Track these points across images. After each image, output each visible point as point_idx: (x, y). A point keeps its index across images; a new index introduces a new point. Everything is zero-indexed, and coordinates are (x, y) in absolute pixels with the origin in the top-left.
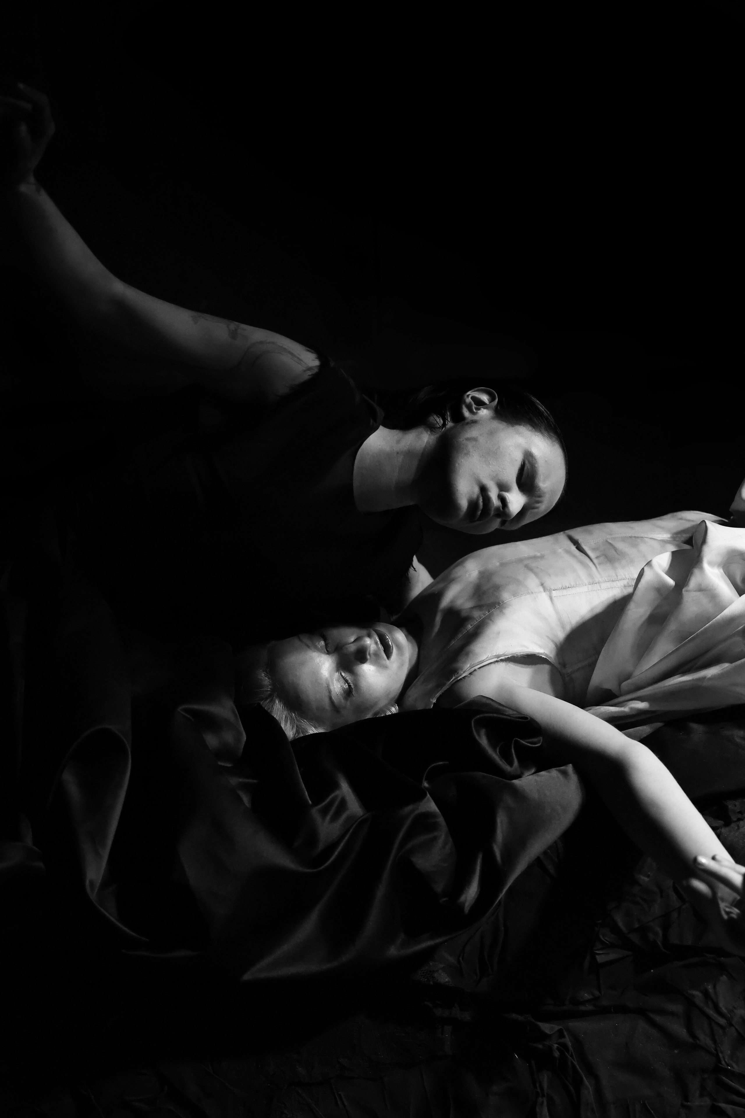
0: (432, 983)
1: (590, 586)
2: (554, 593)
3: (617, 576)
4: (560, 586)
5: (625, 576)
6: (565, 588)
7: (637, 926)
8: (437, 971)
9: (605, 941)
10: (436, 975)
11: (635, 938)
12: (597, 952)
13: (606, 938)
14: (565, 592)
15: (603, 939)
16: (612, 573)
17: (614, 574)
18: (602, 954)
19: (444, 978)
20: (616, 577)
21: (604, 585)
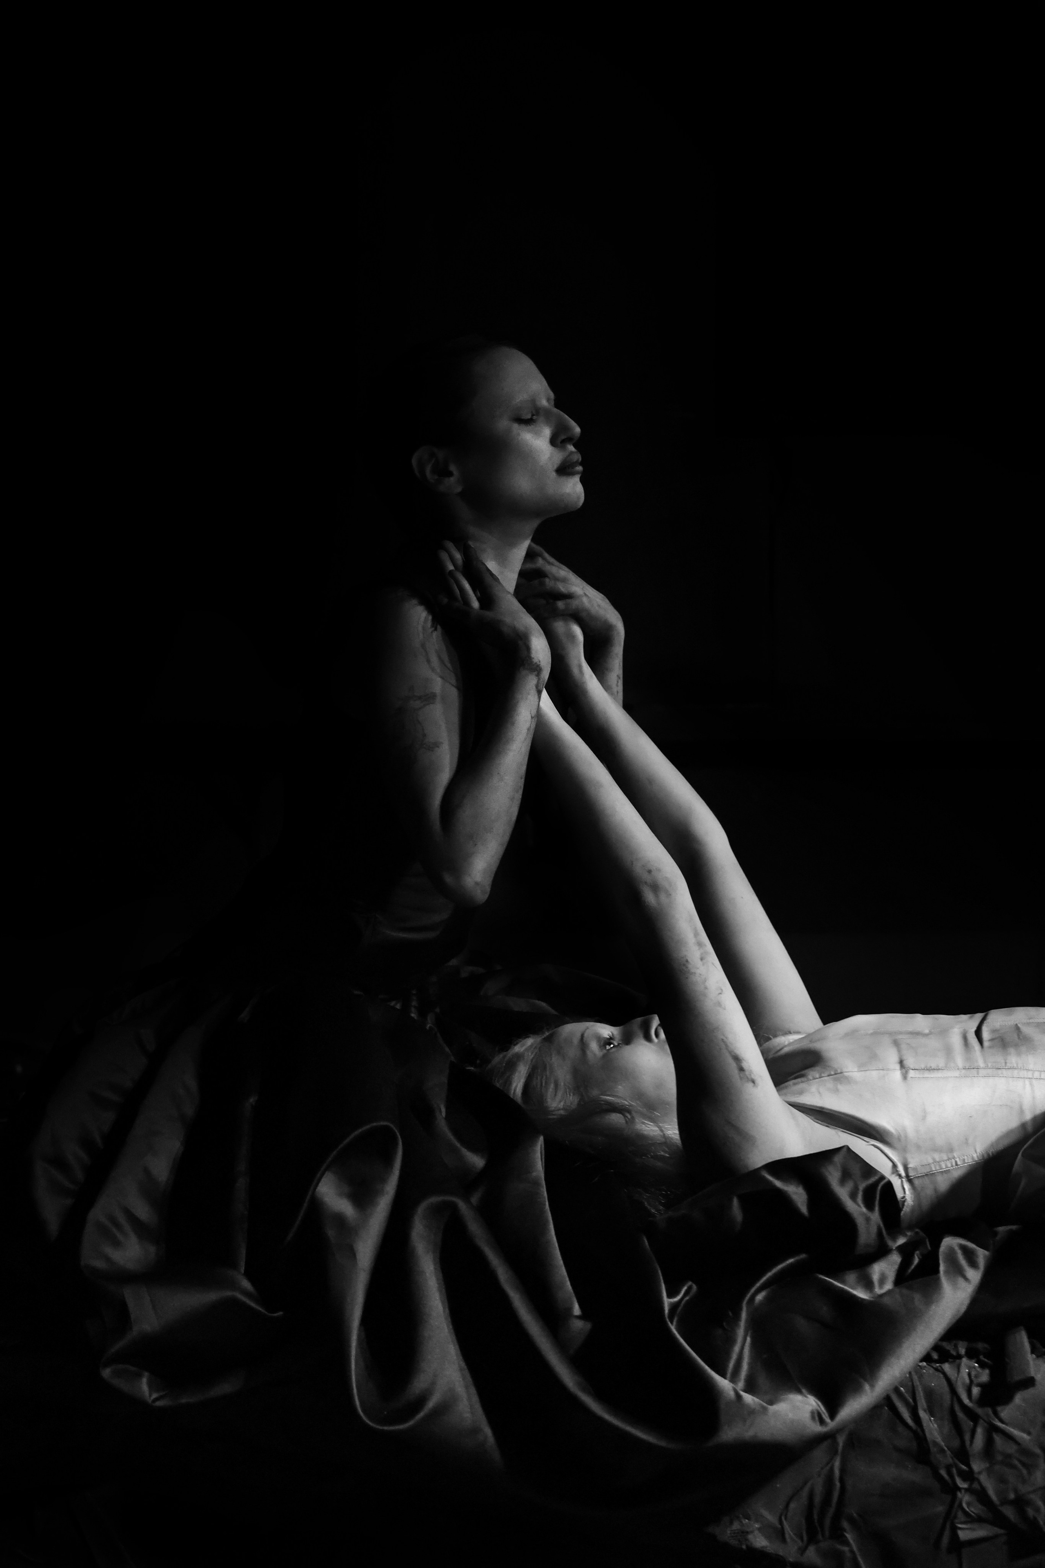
0: (744, 1547)
1: (964, 1071)
2: (911, 1074)
3: (1006, 1063)
4: (923, 1066)
5: (1017, 1065)
6: (930, 1069)
7: (1012, 1496)
8: (752, 1532)
9: (970, 1512)
10: (750, 1537)
11: (1009, 1512)
12: (960, 1526)
13: (973, 1509)
14: (927, 1074)
15: (967, 1510)
16: (1000, 1059)
17: (1003, 1061)
18: (967, 1529)
19: (760, 1541)
20: (1004, 1064)
21: (982, 1072)
